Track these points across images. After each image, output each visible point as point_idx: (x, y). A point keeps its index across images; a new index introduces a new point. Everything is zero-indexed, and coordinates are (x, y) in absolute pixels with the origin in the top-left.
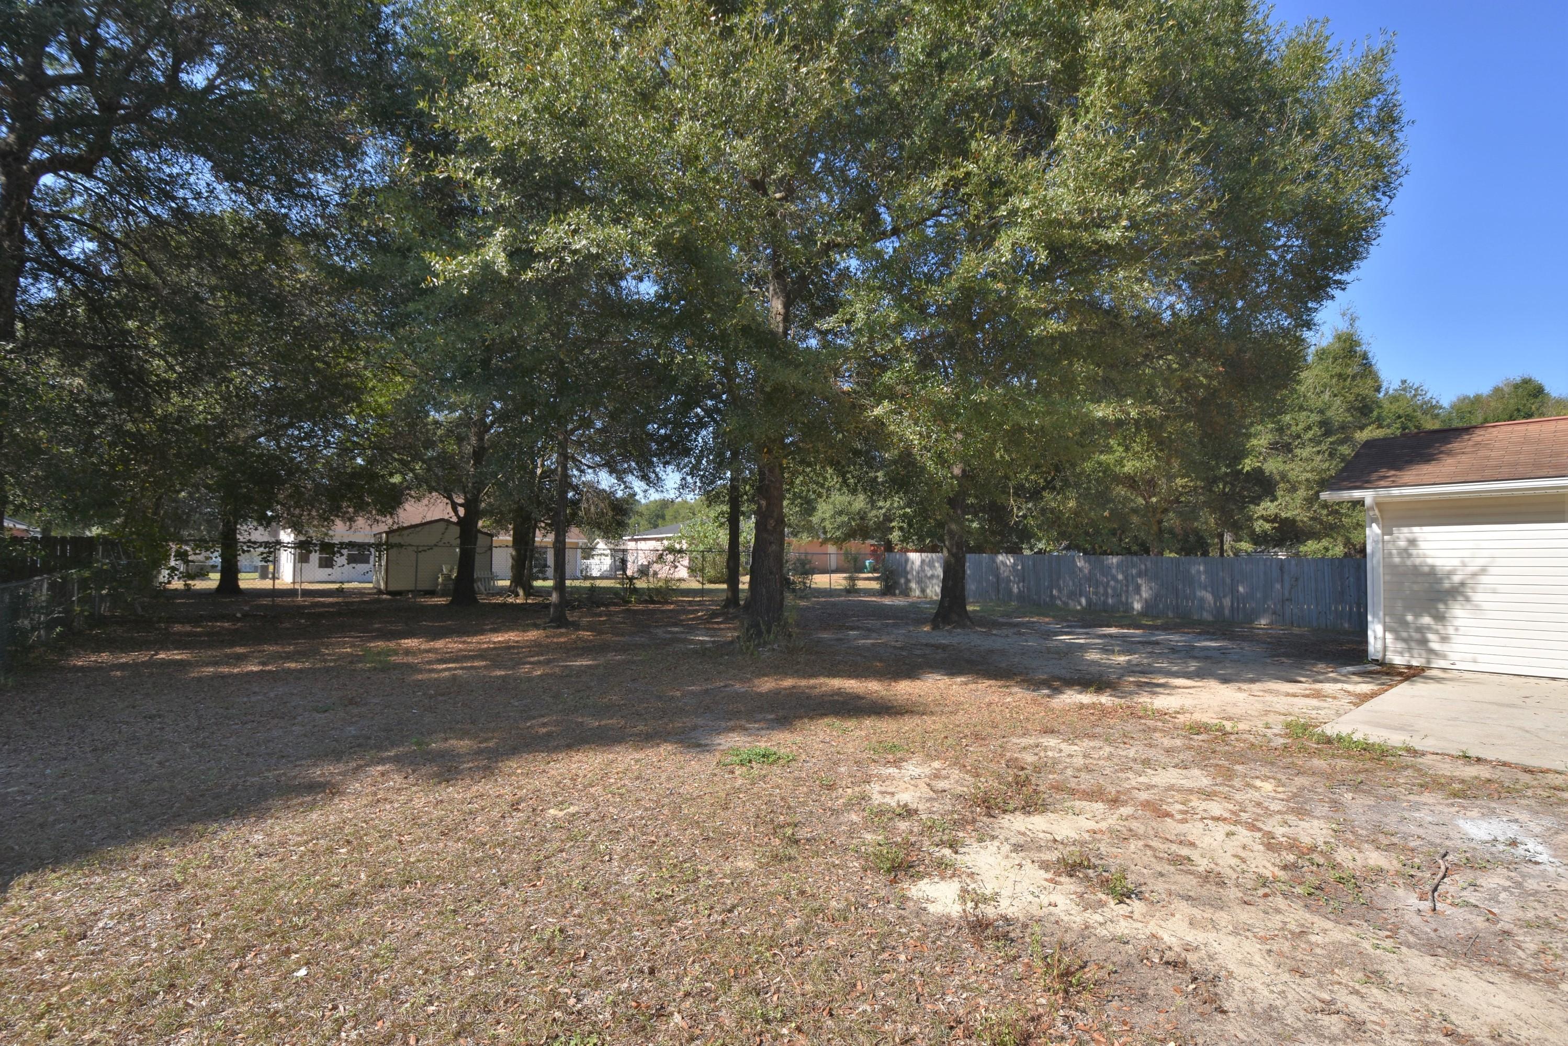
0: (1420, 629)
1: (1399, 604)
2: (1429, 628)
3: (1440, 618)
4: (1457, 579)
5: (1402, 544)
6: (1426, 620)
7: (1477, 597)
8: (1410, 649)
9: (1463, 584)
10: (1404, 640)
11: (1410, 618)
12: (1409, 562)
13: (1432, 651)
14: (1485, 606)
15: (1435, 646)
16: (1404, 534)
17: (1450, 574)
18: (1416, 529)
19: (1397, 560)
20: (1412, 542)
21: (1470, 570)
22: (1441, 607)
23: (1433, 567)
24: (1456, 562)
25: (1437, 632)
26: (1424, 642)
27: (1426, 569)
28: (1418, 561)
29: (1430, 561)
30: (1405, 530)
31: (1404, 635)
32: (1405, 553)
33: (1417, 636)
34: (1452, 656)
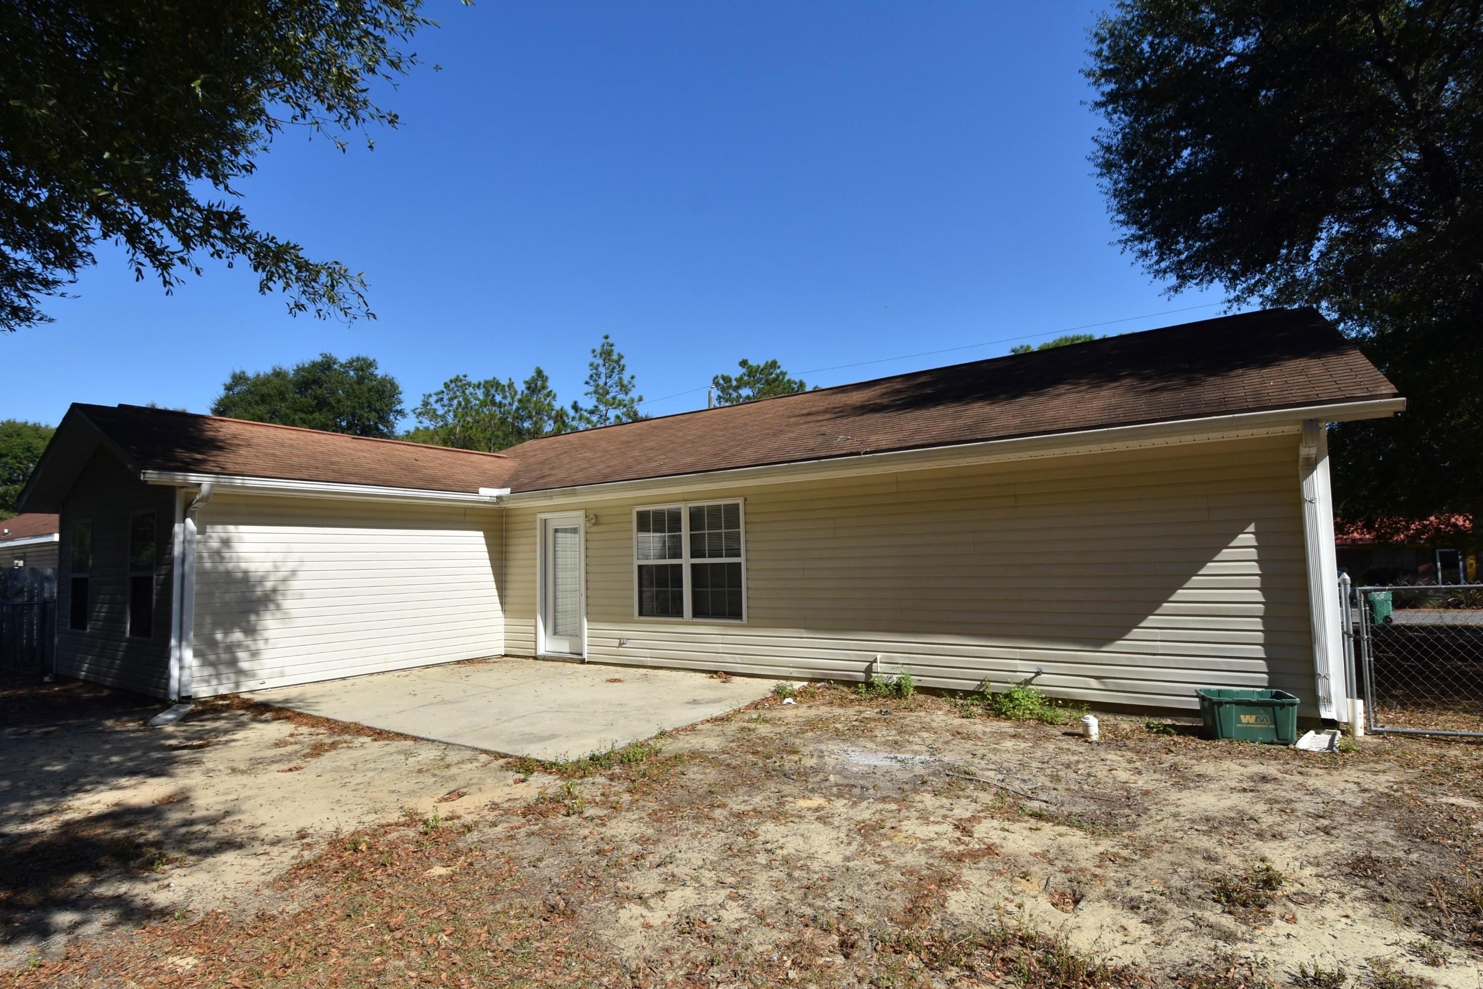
0: (230, 648)
1: (208, 620)
2: (239, 645)
3: (251, 631)
4: (269, 585)
5: (215, 544)
6: (237, 636)
7: (287, 604)
8: (218, 675)
9: (274, 591)
10: (213, 664)
11: (219, 636)
12: (221, 568)
13: (241, 672)
14: (294, 613)
15: (244, 665)
16: (217, 532)
17: (262, 580)
18: (231, 528)
19: (208, 565)
20: (226, 542)
21: (280, 575)
22: (253, 618)
23: (246, 572)
24: (268, 566)
25: (247, 649)
26: (233, 662)
27: (240, 575)
28: (230, 566)
29: (243, 565)
30: (219, 528)
31: (212, 657)
32: (217, 555)
33: (225, 656)
34: (263, 674)
